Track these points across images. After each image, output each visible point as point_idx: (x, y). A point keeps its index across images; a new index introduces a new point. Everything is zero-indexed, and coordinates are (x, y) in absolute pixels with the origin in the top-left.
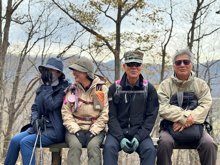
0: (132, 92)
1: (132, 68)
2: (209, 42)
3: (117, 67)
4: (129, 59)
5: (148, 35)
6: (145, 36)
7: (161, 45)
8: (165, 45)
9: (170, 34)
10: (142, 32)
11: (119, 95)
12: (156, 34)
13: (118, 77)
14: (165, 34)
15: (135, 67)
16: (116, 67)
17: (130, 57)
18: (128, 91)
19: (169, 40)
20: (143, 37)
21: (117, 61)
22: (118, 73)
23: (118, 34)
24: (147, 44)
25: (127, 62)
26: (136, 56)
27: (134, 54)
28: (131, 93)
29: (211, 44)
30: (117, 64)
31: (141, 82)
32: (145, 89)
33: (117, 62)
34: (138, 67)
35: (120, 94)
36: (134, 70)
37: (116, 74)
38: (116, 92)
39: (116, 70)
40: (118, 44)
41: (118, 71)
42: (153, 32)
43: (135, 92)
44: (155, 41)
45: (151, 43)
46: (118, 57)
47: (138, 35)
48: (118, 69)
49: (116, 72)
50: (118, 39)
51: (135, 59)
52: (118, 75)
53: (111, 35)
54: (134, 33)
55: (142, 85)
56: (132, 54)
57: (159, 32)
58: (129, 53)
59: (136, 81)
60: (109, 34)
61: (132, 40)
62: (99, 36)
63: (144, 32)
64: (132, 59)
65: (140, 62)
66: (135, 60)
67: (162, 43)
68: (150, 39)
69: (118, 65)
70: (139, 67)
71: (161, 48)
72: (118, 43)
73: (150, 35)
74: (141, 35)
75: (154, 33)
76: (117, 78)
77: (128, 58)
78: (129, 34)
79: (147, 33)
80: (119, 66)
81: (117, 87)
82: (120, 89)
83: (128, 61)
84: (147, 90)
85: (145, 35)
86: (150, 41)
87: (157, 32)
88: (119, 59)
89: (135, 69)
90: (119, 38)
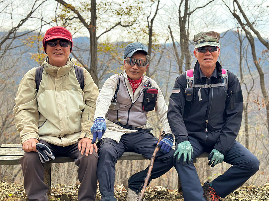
0: (208, 86)
1: (205, 54)
2: (201, 16)
3: (94, 47)
4: (200, 43)
5: (130, 6)
6: (127, 8)
7: (147, 20)
8: (152, 20)
9: (158, 6)
10: (123, 3)
11: (191, 90)
12: (140, 5)
13: (95, 60)
14: (150, 6)
15: (209, 53)
16: (92, 47)
17: (202, 40)
18: (203, 85)
19: (156, 13)
20: (124, 8)
21: (93, 39)
22: (95, 55)
23: (94, 4)
24: (129, 18)
25: (198, 47)
26: (209, 37)
27: (206, 36)
28: (207, 88)
29: (203, 19)
30: (93, 43)
31: (219, 72)
32: (225, 81)
33: (93, 41)
34: (213, 53)
35: (193, 90)
36: (207, 56)
37: (92, 57)
38: (187, 87)
39: (92, 51)
40: (94, 18)
41: (95, 52)
42: (136, 2)
43: (212, 86)
44: (139, 14)
45: (133, 16)
46: (95, 33)
47: (119, 6)
48: (95, 50)
49: (92, 54)
50: (93, 10)
51: (209, 41)
52: (95, 57)
53: (83, 5)
54: (114, 3)
55: (220, 77)
56: (204, 36)
57: (144, 3)
58: (201, 35)
59: (213, 71)
60: (81, 4)
61: (111, 12)
62: (69, 6)
63: (126, 3)
64: (205, 42)
65: (216, 45)
66: (208, 43)
67: (148, 17)
68: (132, 11)
69: (94, 45)
70: (215, 52)
71: (147, 23)
72: (93, 15)
73: (133, 6)
74: (122, 5)
75: (137, 4)
76: (93, 61)
77: (199, 41)
78: (107, 4)
79: (129, 4)
80: (96, 46)
81: (188, 80)
82: (192, 82)
83: (199, 45)
84: (228, 82)
85: (127, 6)
86: (132, 14)
87: (141, 3)
88: (95, 36)
89: (210, 55)
90: (95, 8)
